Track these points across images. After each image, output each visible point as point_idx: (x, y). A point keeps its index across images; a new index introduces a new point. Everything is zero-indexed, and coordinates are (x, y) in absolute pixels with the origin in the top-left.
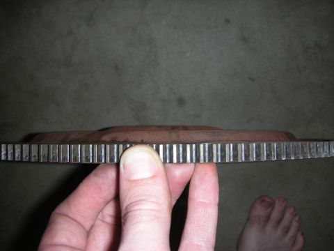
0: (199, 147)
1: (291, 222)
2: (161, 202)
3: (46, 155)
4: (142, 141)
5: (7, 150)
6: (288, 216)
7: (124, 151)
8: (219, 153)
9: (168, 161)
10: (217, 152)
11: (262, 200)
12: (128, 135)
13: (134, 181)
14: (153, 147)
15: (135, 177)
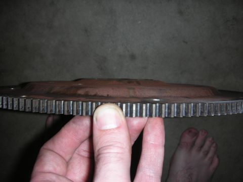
0: (152, 106)
1: (210, 147)
2: (124, 147)
3: (38, 107)
4: (108, 95)
5: (7, 101)
6: (208, 143)
7: (96, 108)
8: (167, 110)
9: (129, 116)
10: (165, 109)
11: (189, 130)
12: (97, 91)
13: (104, 131)
14: (118, 105)
15: (104, 128)
